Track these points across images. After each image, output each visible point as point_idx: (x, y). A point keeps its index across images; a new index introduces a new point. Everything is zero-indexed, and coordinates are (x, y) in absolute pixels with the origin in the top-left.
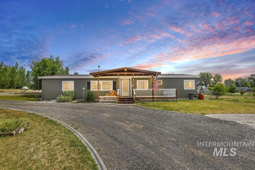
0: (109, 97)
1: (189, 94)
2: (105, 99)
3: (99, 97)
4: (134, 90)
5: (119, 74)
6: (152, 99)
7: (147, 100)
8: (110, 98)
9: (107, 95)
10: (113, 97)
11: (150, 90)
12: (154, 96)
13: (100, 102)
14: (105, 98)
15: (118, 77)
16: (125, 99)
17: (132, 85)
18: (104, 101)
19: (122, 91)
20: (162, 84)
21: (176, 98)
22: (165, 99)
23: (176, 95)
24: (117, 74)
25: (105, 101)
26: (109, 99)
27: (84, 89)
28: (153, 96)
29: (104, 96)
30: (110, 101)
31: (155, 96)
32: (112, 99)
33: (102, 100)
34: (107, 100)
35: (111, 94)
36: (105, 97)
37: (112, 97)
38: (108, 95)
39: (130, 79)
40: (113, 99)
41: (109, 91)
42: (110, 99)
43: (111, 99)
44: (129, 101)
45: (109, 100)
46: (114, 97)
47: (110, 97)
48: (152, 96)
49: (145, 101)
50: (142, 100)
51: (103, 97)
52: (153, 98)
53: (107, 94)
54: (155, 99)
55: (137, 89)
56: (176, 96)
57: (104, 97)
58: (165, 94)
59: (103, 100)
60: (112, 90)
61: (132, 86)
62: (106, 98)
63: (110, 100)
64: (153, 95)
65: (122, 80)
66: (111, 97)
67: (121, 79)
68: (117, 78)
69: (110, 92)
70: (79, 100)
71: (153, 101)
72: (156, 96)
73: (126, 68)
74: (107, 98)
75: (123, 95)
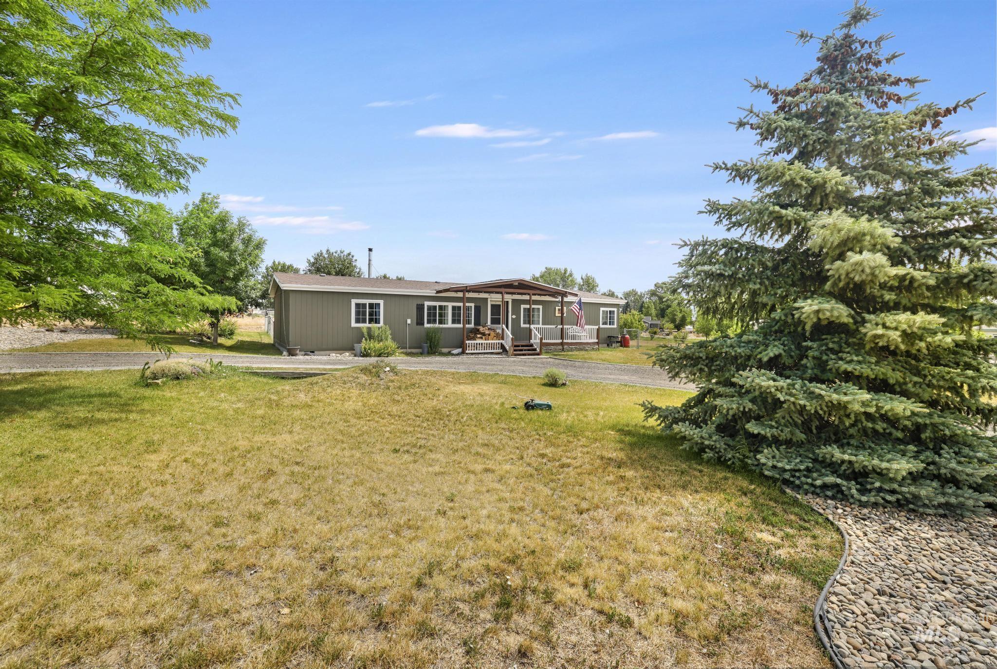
0: (485, 341)
1: (609, 337)
2: (477, 348)
6: (561, 347)
7: (552, 347)
8: (486, 344)
12: (565, 341)
14: (476, 345)
17: (512, 315)
20: (565, 315)
21: (598, 343)
22: (581, 347)
23: (598, 338)
24: (502, 293)
26: (484, 346)
27: (409, 321)
28: (563, 341)
33: (471, 350)
34: (482, 350)
37: (490, 341)
39: (507, 302)
40: (492, 346)
42: (486, 347)
43: (489, 347)
46: (494, 343)
48: (560, 341)
52: (562, 344)
54: (566, 347)
56: (597, 341)
59: (474, 350)
60: (473, 325)
61: (512, 318)
62: (479, 344)
63: (486, 349)
64: (562, 338)
71: (563, 350)
72: (570, 341)
74: (482, 344)
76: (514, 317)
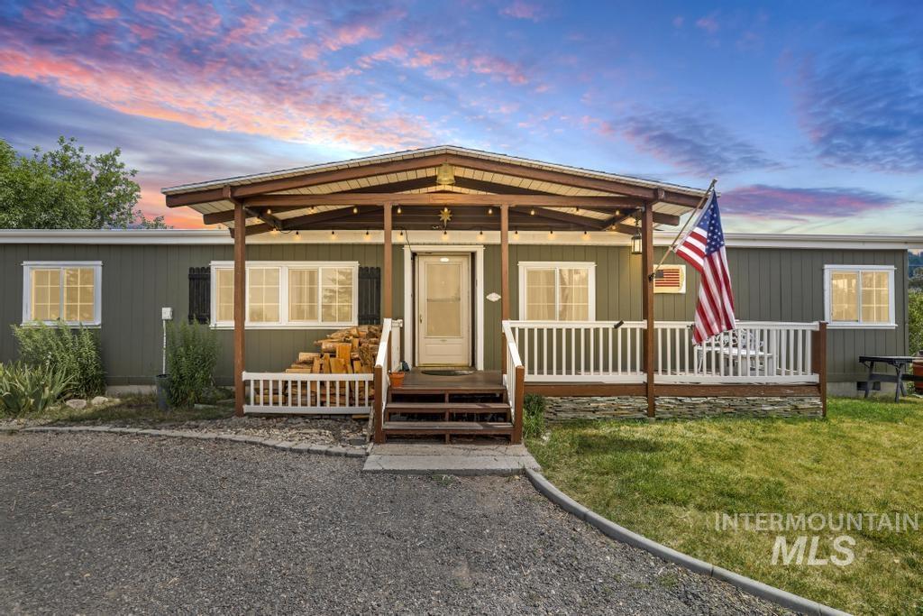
0: (318, 377)
1: (862, 359)
2: (285, 395)
3: (246, 376)
4: (507, 325)
5: (394, 209)
6: (641, 402)
7: (602, 402)
8: (322, 383)
9: (305, 363)
10: (347, 377)
11: (624, 331)
12: (659, 378)
13: (250, 415)
14: (285, 388)
15: (388, 237)
16: (439, 398)
17: (486, 293)
18: (280, 409)
19: (422, 329)
20: (683, 290)
21: (819, 388)
22: (737, 401)
24: (381, 209)
25: (290, 409)
26: (314, 394)
27: (166, 313)
28: (650, 378)
29: (282, 370)
30: (328, 409)
31: (664, 371)
32: (342, 395)
33: (266, 403)
34: (304, 404)
35: (333, 354)
36: (289, 376)
37: (337, 377)
38: (309, 363)
39: (473, 255)
40: (351, 394)
41: (325, 334)
42: (323, 395)
43: (333, 395)
44: (470, 417)
45: (314, 404)
46: (357, 377)
47: (327, 377)
48: (639, 378)
49: (590, 416)
50: (569, 405)
51: (270, 376)
52: (647, 390)
53: (303, 356)
54: (663, 401)
55: (524, 323)
56: (815, 378)
57: (281, 377)
58: (709, 354)
59: (276, 403)
60: (355, 322)
61: (487, 302)
62: (295, 383)
63: (323, 404)
64: (648, 366)
65: (421, 262)
66: (333, 383)
67: (414, 255)
68: (382, 246)
69: (326, 345)
70: (134, 389)
71: (651, 413)
72: (674, 372)
73: (447, 154)
74: (304, 384)
75: (425, 359)
76: (494, 297)
